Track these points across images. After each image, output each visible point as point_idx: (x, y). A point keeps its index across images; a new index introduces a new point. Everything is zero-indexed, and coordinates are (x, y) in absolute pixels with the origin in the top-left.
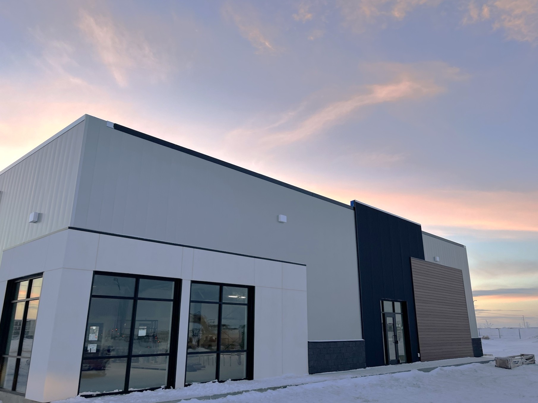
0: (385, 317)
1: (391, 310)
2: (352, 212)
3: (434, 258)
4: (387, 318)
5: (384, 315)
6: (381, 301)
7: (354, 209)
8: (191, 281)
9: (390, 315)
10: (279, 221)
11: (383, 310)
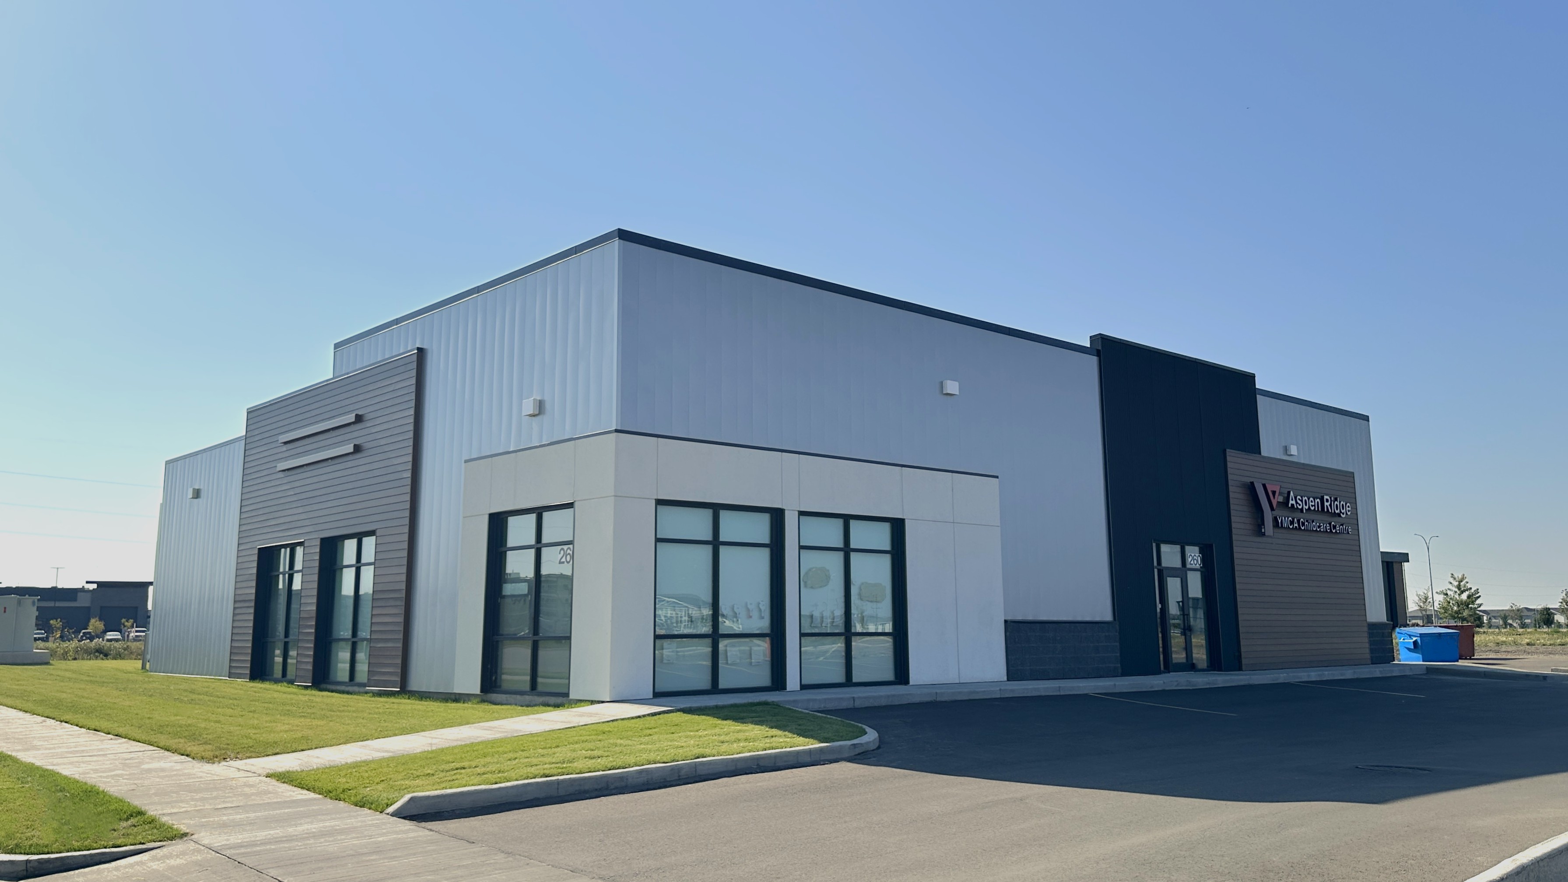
0: (1164, 575)
1: (1178, 564)
2: (1094, 360)
3: (1286, 449)
4: (1168, 579)
5: (1160, 572)
6: (1154, 545)
7: (1098, 354)
8: (798, 511)
9: (1174, 573)
10: (944, 392)
11: (1159, 563)
